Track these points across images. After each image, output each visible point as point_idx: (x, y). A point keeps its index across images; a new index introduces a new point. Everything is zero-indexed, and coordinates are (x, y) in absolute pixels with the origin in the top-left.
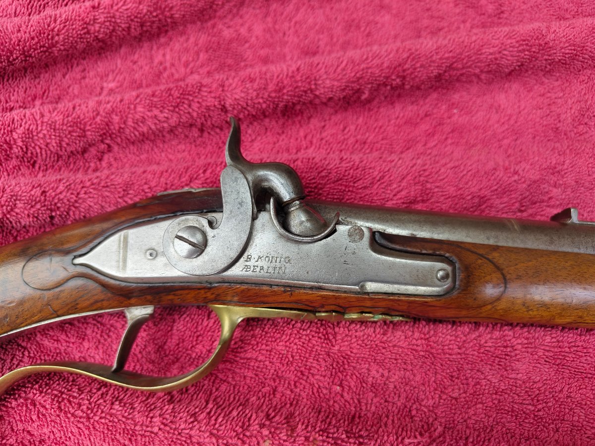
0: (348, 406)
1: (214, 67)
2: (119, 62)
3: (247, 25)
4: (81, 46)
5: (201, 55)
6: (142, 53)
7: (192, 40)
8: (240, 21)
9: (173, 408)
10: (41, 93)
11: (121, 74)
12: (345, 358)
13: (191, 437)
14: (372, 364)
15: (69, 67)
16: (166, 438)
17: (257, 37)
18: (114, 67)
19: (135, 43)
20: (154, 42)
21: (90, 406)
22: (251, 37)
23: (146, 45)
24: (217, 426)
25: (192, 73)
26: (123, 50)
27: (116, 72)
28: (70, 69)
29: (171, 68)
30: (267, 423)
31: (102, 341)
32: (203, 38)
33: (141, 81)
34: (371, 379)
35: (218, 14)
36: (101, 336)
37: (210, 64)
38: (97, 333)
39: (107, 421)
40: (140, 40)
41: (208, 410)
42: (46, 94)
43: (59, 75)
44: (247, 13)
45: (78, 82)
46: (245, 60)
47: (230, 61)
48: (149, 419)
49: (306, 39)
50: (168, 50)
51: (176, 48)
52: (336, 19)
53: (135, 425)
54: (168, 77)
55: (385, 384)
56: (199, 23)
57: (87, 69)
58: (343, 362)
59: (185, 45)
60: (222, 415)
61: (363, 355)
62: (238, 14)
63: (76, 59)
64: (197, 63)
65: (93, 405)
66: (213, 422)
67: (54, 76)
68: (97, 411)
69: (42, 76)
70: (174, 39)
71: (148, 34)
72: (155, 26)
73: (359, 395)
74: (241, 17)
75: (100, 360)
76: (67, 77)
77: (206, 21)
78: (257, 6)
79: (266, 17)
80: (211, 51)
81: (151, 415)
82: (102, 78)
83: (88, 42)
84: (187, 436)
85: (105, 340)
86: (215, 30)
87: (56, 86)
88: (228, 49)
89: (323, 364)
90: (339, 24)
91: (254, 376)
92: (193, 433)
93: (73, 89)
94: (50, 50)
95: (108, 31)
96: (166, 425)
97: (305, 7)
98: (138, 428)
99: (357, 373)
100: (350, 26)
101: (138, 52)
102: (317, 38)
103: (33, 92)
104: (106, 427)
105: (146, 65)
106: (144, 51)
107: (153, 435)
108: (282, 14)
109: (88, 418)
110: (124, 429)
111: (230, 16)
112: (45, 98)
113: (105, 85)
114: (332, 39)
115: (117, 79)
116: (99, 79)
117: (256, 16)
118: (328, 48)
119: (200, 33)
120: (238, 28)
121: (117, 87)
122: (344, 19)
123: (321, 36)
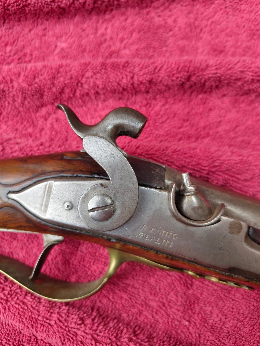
0: (191, 337)
1: (142, 46)
2: (72, 27)
3: (173, 18)
4: (46, 10)
5: (134, 35)
6: (90, 24)
7: (130, 20)
8: (169, 13)
9: (68, 310)
10: (12, 41)
11: (72, 38)
12: (196, 298)
13: (76, 335)
14: (215, 307)
15: (36, 25)
16: (59, 332)
17: (179, 28)
18: (68, 31)
19: (86, 15)
20: (101, 17)
21: (10, 293)
22: (175, 27)
23: (94, 18)
24: (98, 331)
25: (125, 48)
26: (77, 19)
27: (68, 35)
28: (36, 27)
29: (109, 41)
30: (134, 338)
31: (27, 244)
32: (138, 21)
33: (86, 46)
34: (212, 321)
35: (153, 4)
36: (27, 241)
37: (139, 43)
38: (25, 238)
39: (20, 307)
40: (90, 13)
41: (93, 317)
42: (15, 43)
43: (27, 30)
44: (175, 8)
45: (39, 38)
46: (167, 46)
47: (155, 44)
48: (49, 314)
49: (217, 38)
50: (110, 25)
51: (116, 24)
52: (244, 26)
53: (39, 316)
54: (107, 48)
55: (221, 328)
56: (137, 8)
57: (48, 28)
58: (194, 301)
59: (123, 24)
60: (102, 324)
61: (209, 300)
62: (168, 7)
63: (41, 19)
64: (131, 40)
65: (13, 292)
66: (95, 328)
67: (23, 30)
68: (15, 297)
69: (15, 28)
70: (116, 18)
71: (97, 10)
72: (104, 4)
73: (200, 331)
74: (170, 11)
75: (22, 257)
76: (32, 32)
77: (143, 8)
78: (185, 4)
79: (189, 13)
80: (142, 32)
81: (52, 311)
82: (57, 38)
83: (52, 8)
84: (74, 334)
85: (29, 244)
86: (148, 17)
87: (23, 38)
88: (155, 34)
89: (180, 299)
90: (245, 31)
91: (128, 299)
92: (79, 333)
93: (35, 43)
94: (23, 8)
95: (68, 4)
96: (60, 321)
97: (221, 12)
98: (40, 318)
99: (202, 312)
100: (254, 35)
101: (87, 23)
102: (225, 40)
103: (6, 40)
104: (18, 311)
105: (92, 34)
106: (92, 23)
107: (50, 327)
108: (203, 13)
109: (7, 301)
110: (30, 316)
111: (162, 8)
112: (14, 46)
113: (59, 44)
114: (237, 42)
115: (68, 41)
116: (55, 39)
117: (182, 11)
118: (233, 49)
119: (136, 17)
120: (166, 18)
121: (67, 48)
122: (250, 27)
123: (229, 39)
